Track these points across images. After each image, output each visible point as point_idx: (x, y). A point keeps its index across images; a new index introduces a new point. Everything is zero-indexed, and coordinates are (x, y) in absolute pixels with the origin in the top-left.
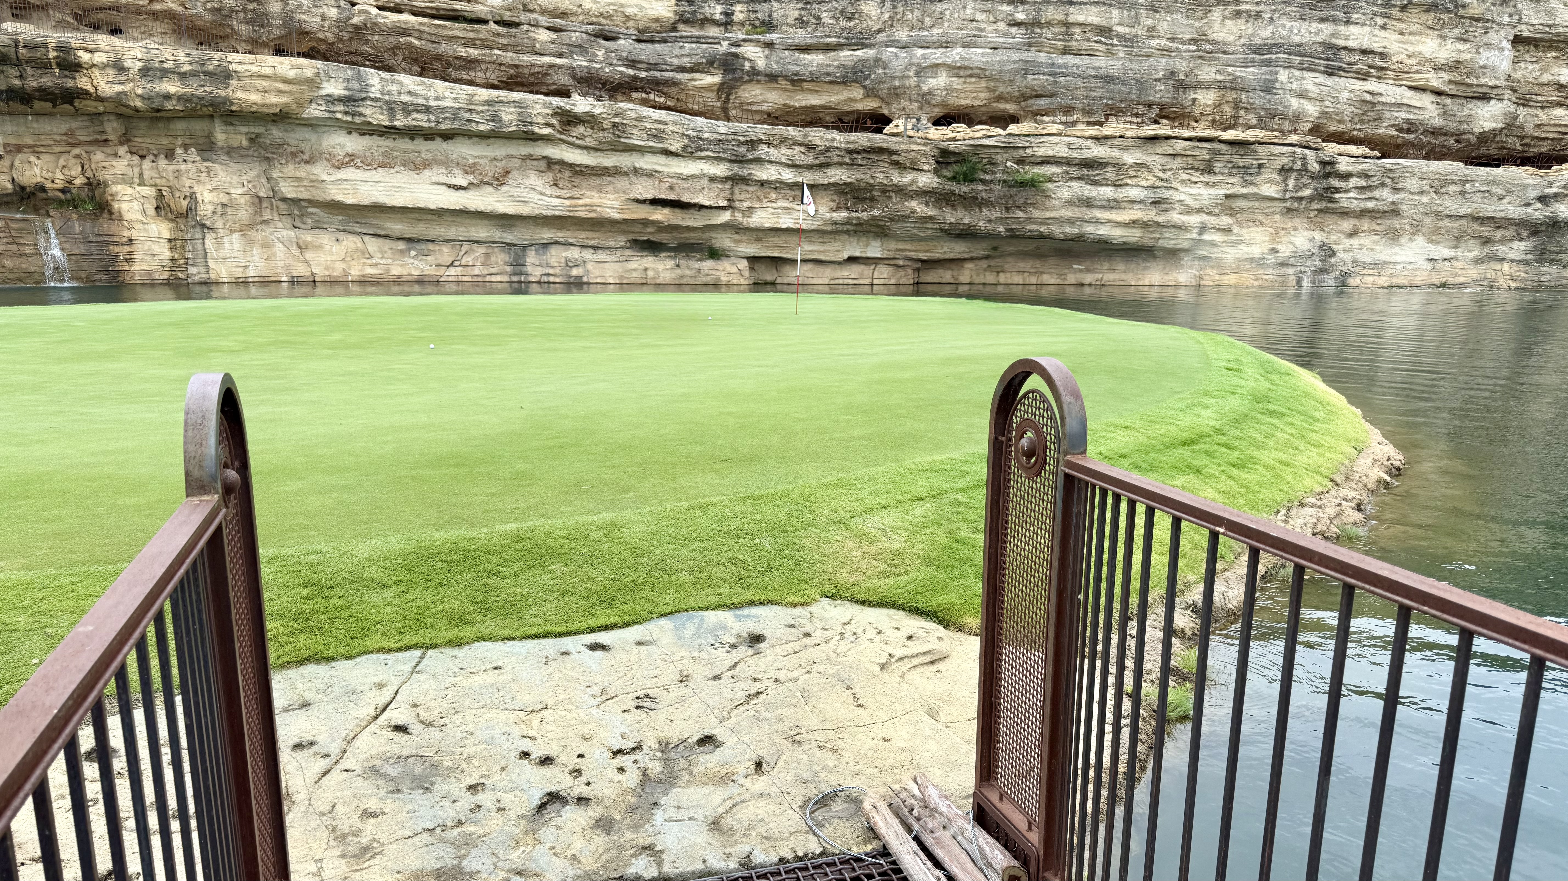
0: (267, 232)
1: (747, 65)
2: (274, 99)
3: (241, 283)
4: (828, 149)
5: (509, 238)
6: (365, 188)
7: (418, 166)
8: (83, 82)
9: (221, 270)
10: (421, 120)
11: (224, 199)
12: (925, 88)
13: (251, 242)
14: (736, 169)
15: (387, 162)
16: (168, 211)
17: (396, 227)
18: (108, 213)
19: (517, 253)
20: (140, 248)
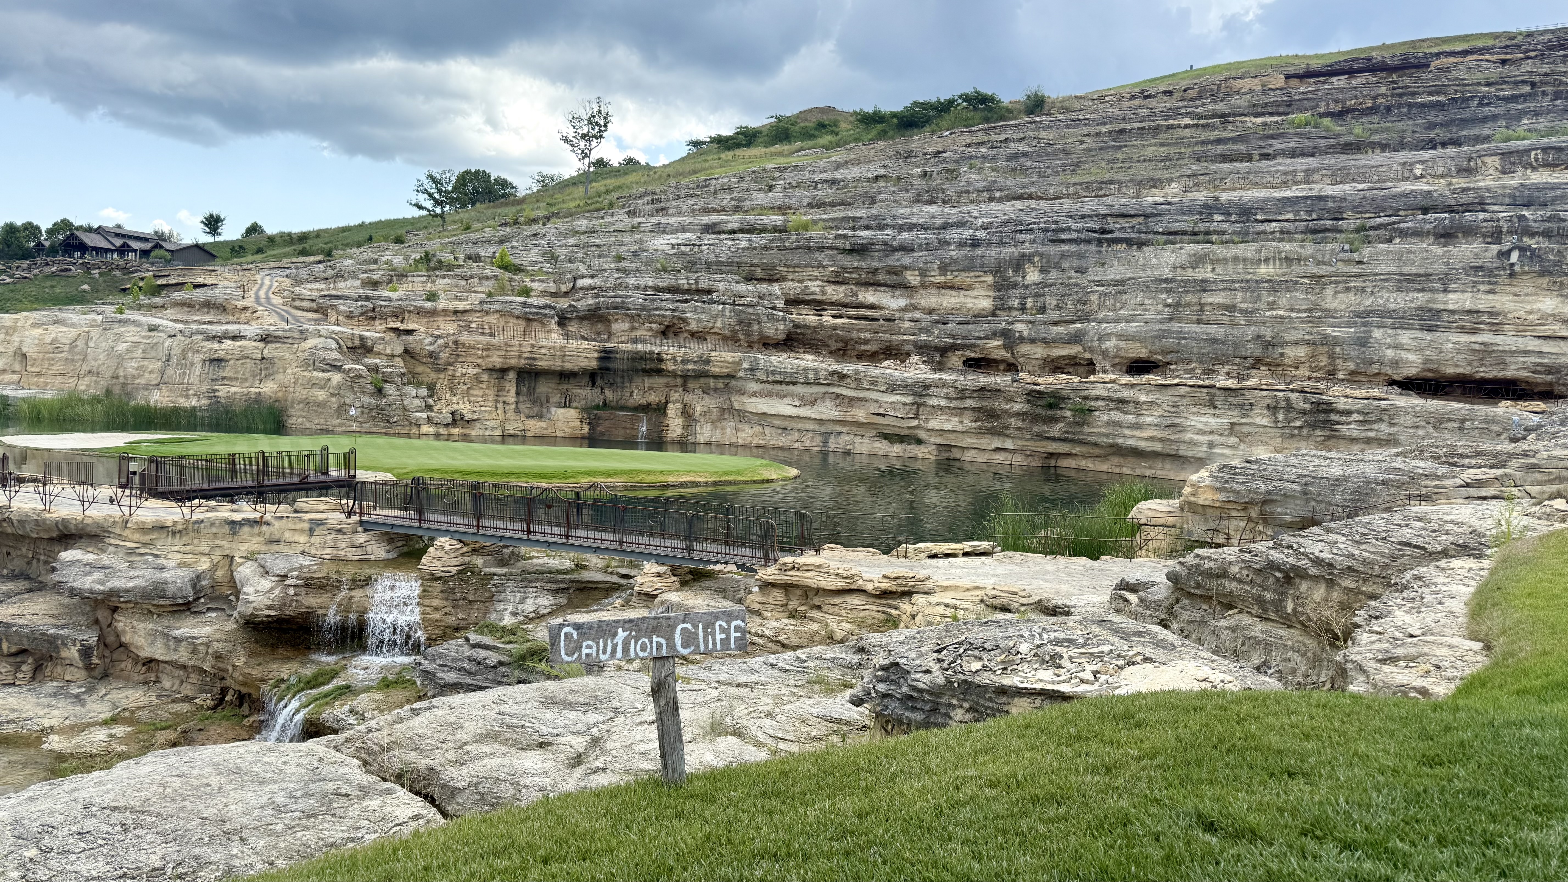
0: (725, 423)
1: (1017, 335)
2: (725, 370)
3: (708, 444)
4: (963, 390)
5: (822, 429)
6: (760, 406)
7: (781, 396)
8: (663, 366)
9: (701, 439)
10: (778, 378)
11: (706, 409)
12: (1104, 347)
13: (716, 427)
14: (917, 399)
15: (769, 395)
16: (687, 413)
17: (777, 422)
18: (665, 414)
19: (826, 437)
20: (671, 428)
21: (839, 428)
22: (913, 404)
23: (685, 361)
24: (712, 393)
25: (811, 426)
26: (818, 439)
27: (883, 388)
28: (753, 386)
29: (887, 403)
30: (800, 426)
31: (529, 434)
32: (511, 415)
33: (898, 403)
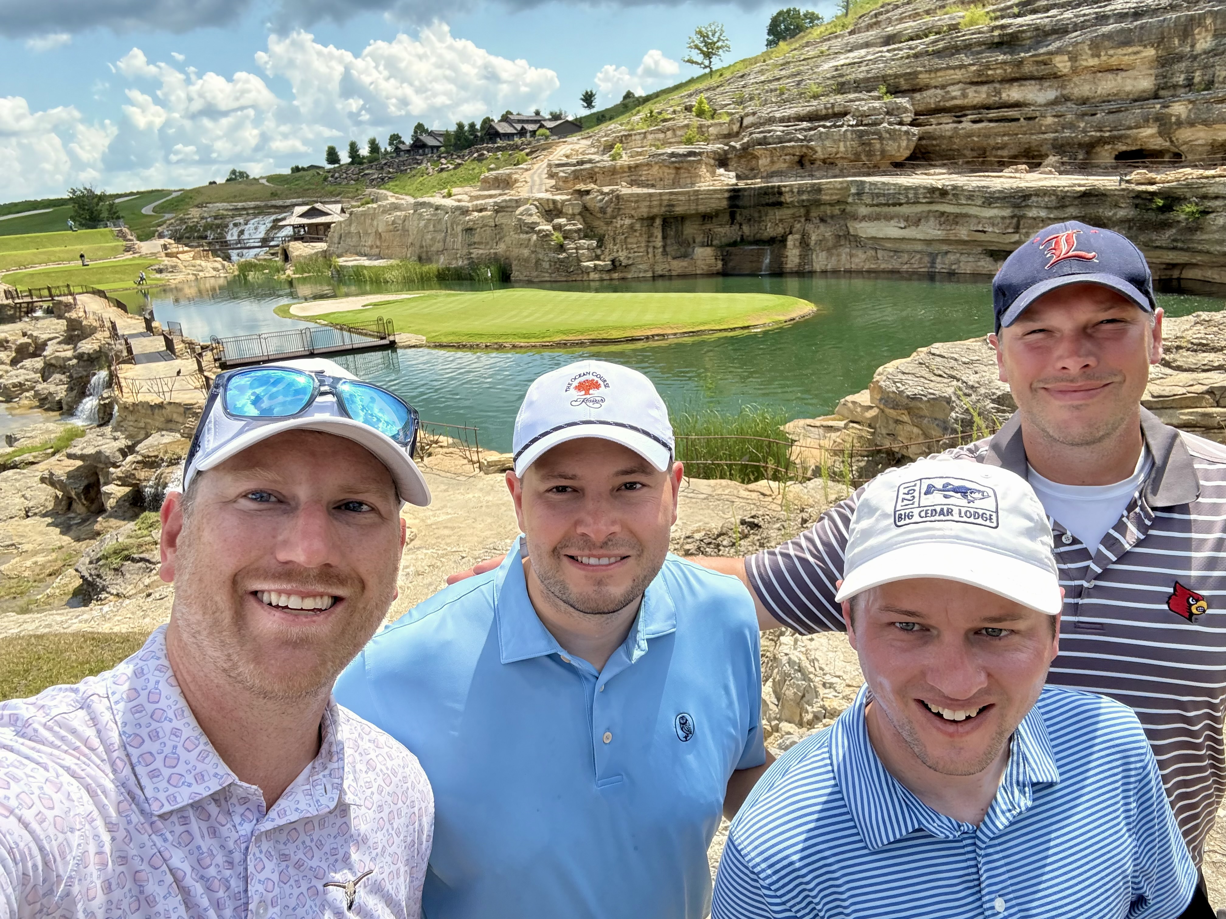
0: (840, 250)
2: (834, 197)
3: (824, 272)
5: (930, 250)
6: (870, 230)
7: (889, 218)
8: (783, 199)
9: (817, 267)
10: (882, 200)
11: (820, 238)
13: (831, 255)
14: (1017, 212)
15: (877, 218)
16: (804, 243)
17: (888, 245)
18: (785, 246)
19: (933, 257)
20: (790, 259)
21: (945, 248)
22: (1012, 217)
23: (800, 192)
24: (829, 221)
25: (919, 247)
26: (926, 259)
27: (979, 202)
28: (863, 211)
29: (985, 218)
30: (909, 247)
31: (674, 273)
32: (659, 257)
33: (996, 217)
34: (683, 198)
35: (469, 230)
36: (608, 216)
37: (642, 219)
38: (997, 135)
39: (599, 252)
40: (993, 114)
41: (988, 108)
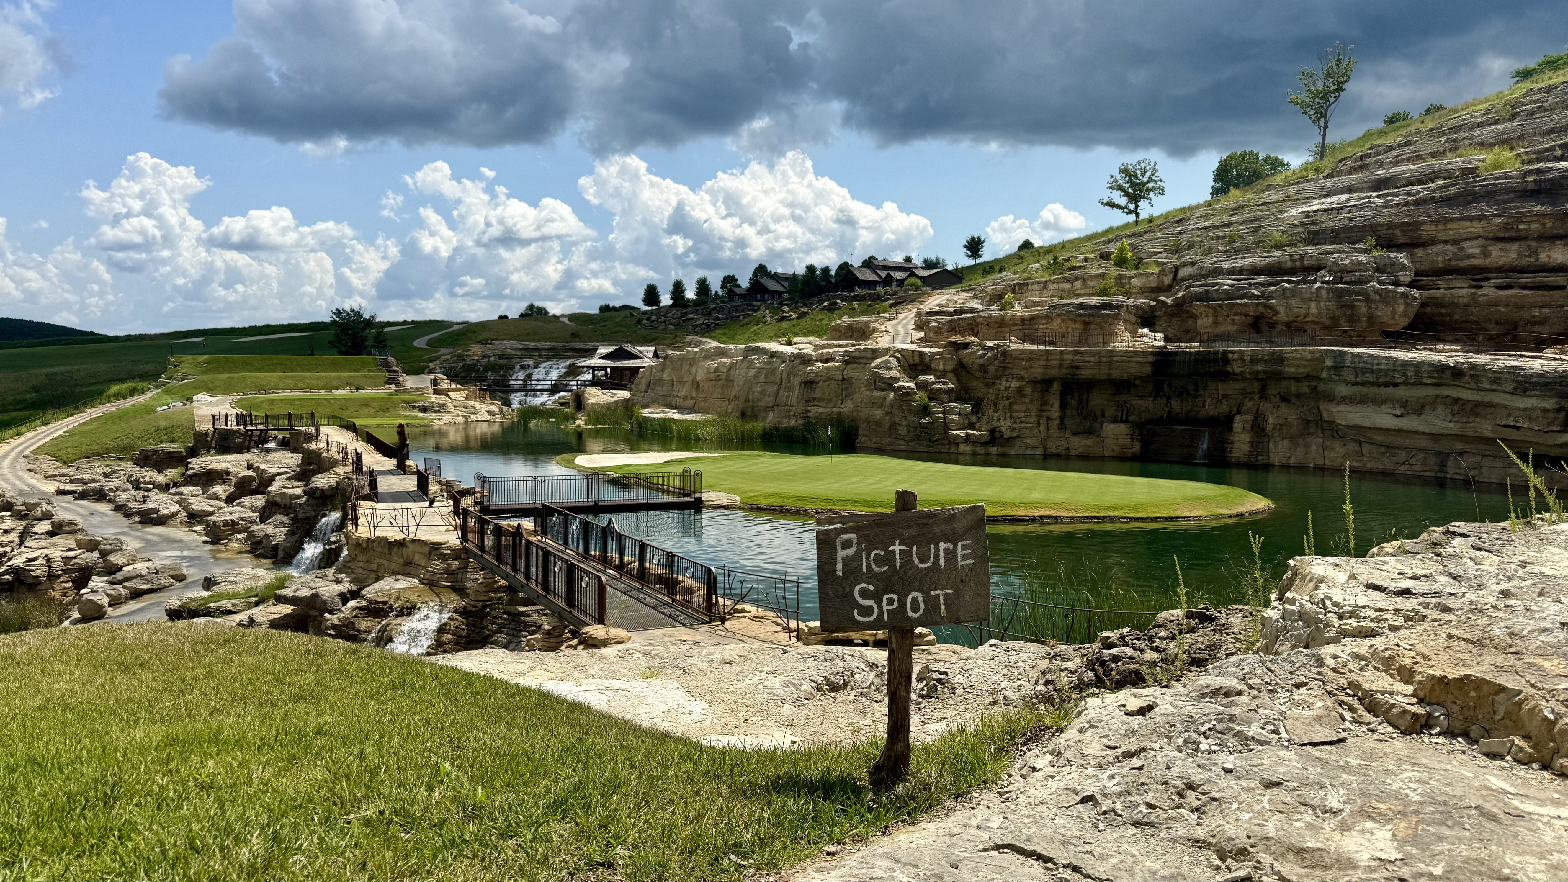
0: (1309, 439)
2: (1302, 370)
3: (1285, 467)
5: (1437, 447)
6: (1351, 416)
7: (1379, 402)
8: (1229, 369)
9: (1276, 460)
11: (1281, 422)
13: (1296, 445)
15: (1362, 401)
16: (1258, 427)
17: (1378, 438)
19: (1443, 458)
21: (1459, 446)
22: (1558, 410)
23: (1254, 360)
24: (1294, 400)
25: (1423, 443)
26: (1432, 460)
27: (1510, 388)
28: (1342, 390)
29: (1519, 409)
30: (1408, 442)
31: (1073, 453)
32: (1054, 431)
33: (1534, 409)
34: (1092, 359)
35: (809, 384)
36: (990, 375)
37: (1034, 382)
38: (1533, 305)
39: (974, 419)
40: (1526, 279)
41: (1521, 271)
